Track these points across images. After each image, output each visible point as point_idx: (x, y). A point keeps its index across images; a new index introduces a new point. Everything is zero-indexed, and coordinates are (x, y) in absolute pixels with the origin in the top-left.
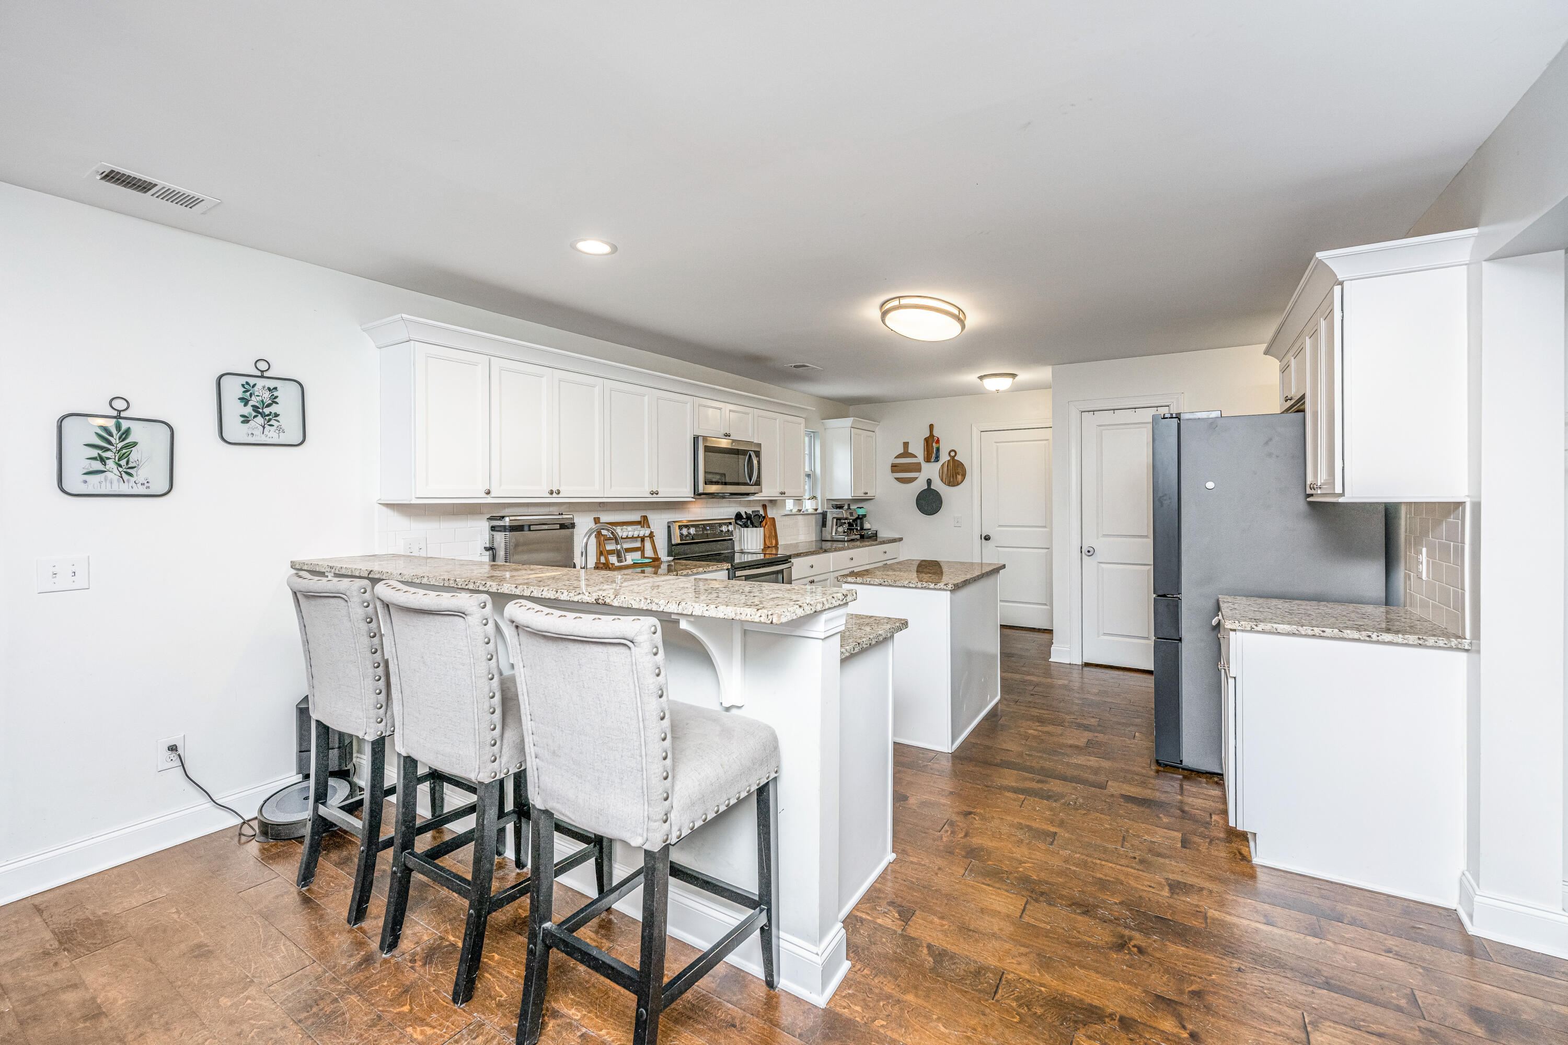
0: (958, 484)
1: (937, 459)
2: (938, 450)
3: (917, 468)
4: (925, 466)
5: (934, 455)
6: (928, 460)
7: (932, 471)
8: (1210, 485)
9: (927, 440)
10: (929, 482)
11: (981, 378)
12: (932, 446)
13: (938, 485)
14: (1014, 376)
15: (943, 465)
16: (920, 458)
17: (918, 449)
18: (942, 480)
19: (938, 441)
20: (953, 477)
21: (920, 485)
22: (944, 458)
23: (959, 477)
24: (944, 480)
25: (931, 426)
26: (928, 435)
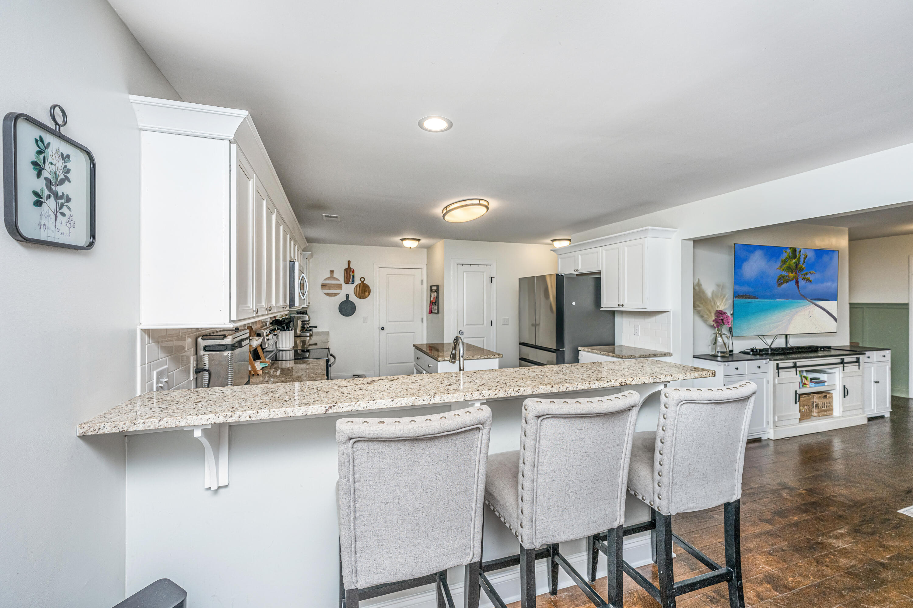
0: (366, 298)
1: (353, 281)
2: (353, 277)
3: (340, 287)
4: (344, 286)
5: (351, 280)
6: (347, 282)
7: (349, 289)
8: (574, 303)
9: (346, 270)
10: (347, 296)
11: (402, 240)
12: (350, 274)
13: (353, 298)
14: (419, 240)
15: (356, 286)
16: (342, 280)
17: (340, 276)
18: (356, 295)
19: (353, 272)
20: (363, 293)
21: (341, 298)
22: (357, 282)
23: (367, 294)
24: (357, 295)
25: (349, 262)
26: (346, 267)
